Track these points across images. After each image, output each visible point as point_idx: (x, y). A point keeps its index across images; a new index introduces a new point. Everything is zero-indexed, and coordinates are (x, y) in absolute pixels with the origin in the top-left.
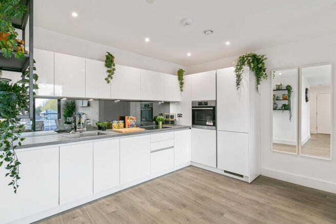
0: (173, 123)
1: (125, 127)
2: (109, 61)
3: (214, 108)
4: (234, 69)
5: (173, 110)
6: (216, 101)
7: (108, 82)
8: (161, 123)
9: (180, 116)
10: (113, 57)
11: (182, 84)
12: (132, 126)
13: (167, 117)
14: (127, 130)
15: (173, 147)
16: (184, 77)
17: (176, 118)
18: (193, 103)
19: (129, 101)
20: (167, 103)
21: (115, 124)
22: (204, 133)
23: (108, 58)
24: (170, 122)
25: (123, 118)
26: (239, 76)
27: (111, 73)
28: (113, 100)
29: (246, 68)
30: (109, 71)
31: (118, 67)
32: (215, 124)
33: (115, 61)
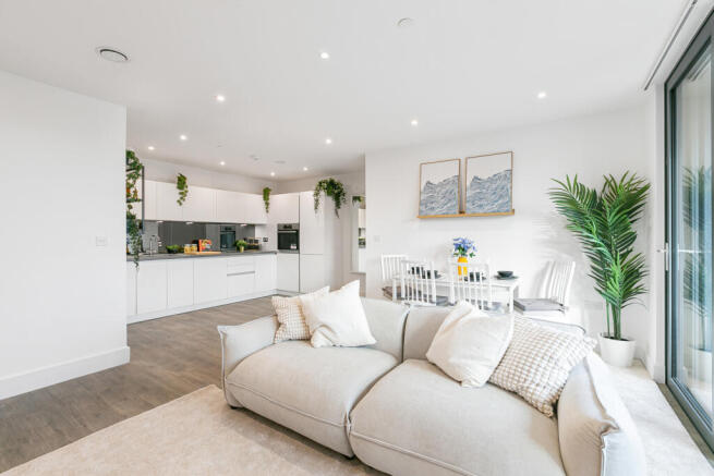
0: (257, 248)
1: (198, 250)
2: (181, 182)
3: (298, 231)
4: (312, 193)
5: (258, 234)
6: (299, 224)
7: (181, 204)
8: (243, 248)
9: (265, 240)
10: (185, 178)
11: (267, 204)
12: (207, 250)
13: (251, 241)
14: (201, 253)
15: (254, 272)
16: (270, 197)
17: (261, 242)
18: (279, 225)
19: (205, 223)
20: (252, 226)
21: (187, 247)
22: (288, 258)
23: (179, 179)
24: (253, 247)
25: (196, 242)
26: (317, 201)
27: (183, 195)
28: (185, 223)
29: (322, 193)
30: (181, 193)
31: (191, 189)
32: (298, 248)
33: (187, 183)
